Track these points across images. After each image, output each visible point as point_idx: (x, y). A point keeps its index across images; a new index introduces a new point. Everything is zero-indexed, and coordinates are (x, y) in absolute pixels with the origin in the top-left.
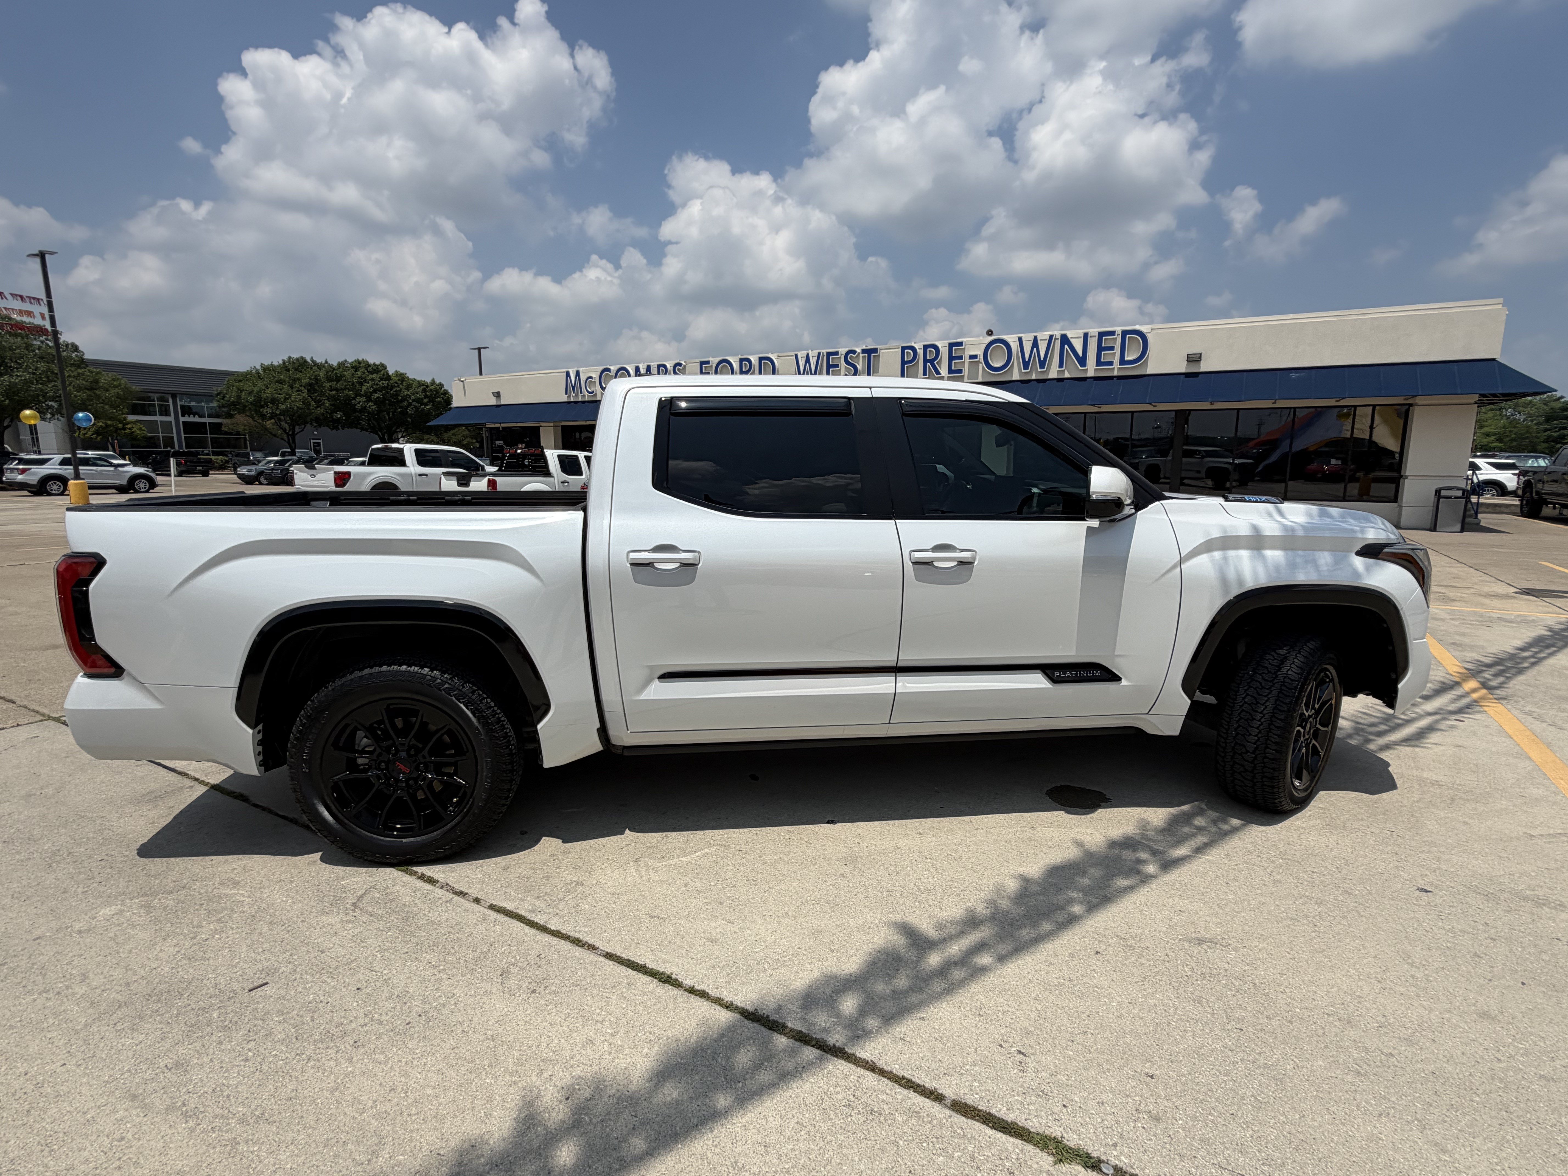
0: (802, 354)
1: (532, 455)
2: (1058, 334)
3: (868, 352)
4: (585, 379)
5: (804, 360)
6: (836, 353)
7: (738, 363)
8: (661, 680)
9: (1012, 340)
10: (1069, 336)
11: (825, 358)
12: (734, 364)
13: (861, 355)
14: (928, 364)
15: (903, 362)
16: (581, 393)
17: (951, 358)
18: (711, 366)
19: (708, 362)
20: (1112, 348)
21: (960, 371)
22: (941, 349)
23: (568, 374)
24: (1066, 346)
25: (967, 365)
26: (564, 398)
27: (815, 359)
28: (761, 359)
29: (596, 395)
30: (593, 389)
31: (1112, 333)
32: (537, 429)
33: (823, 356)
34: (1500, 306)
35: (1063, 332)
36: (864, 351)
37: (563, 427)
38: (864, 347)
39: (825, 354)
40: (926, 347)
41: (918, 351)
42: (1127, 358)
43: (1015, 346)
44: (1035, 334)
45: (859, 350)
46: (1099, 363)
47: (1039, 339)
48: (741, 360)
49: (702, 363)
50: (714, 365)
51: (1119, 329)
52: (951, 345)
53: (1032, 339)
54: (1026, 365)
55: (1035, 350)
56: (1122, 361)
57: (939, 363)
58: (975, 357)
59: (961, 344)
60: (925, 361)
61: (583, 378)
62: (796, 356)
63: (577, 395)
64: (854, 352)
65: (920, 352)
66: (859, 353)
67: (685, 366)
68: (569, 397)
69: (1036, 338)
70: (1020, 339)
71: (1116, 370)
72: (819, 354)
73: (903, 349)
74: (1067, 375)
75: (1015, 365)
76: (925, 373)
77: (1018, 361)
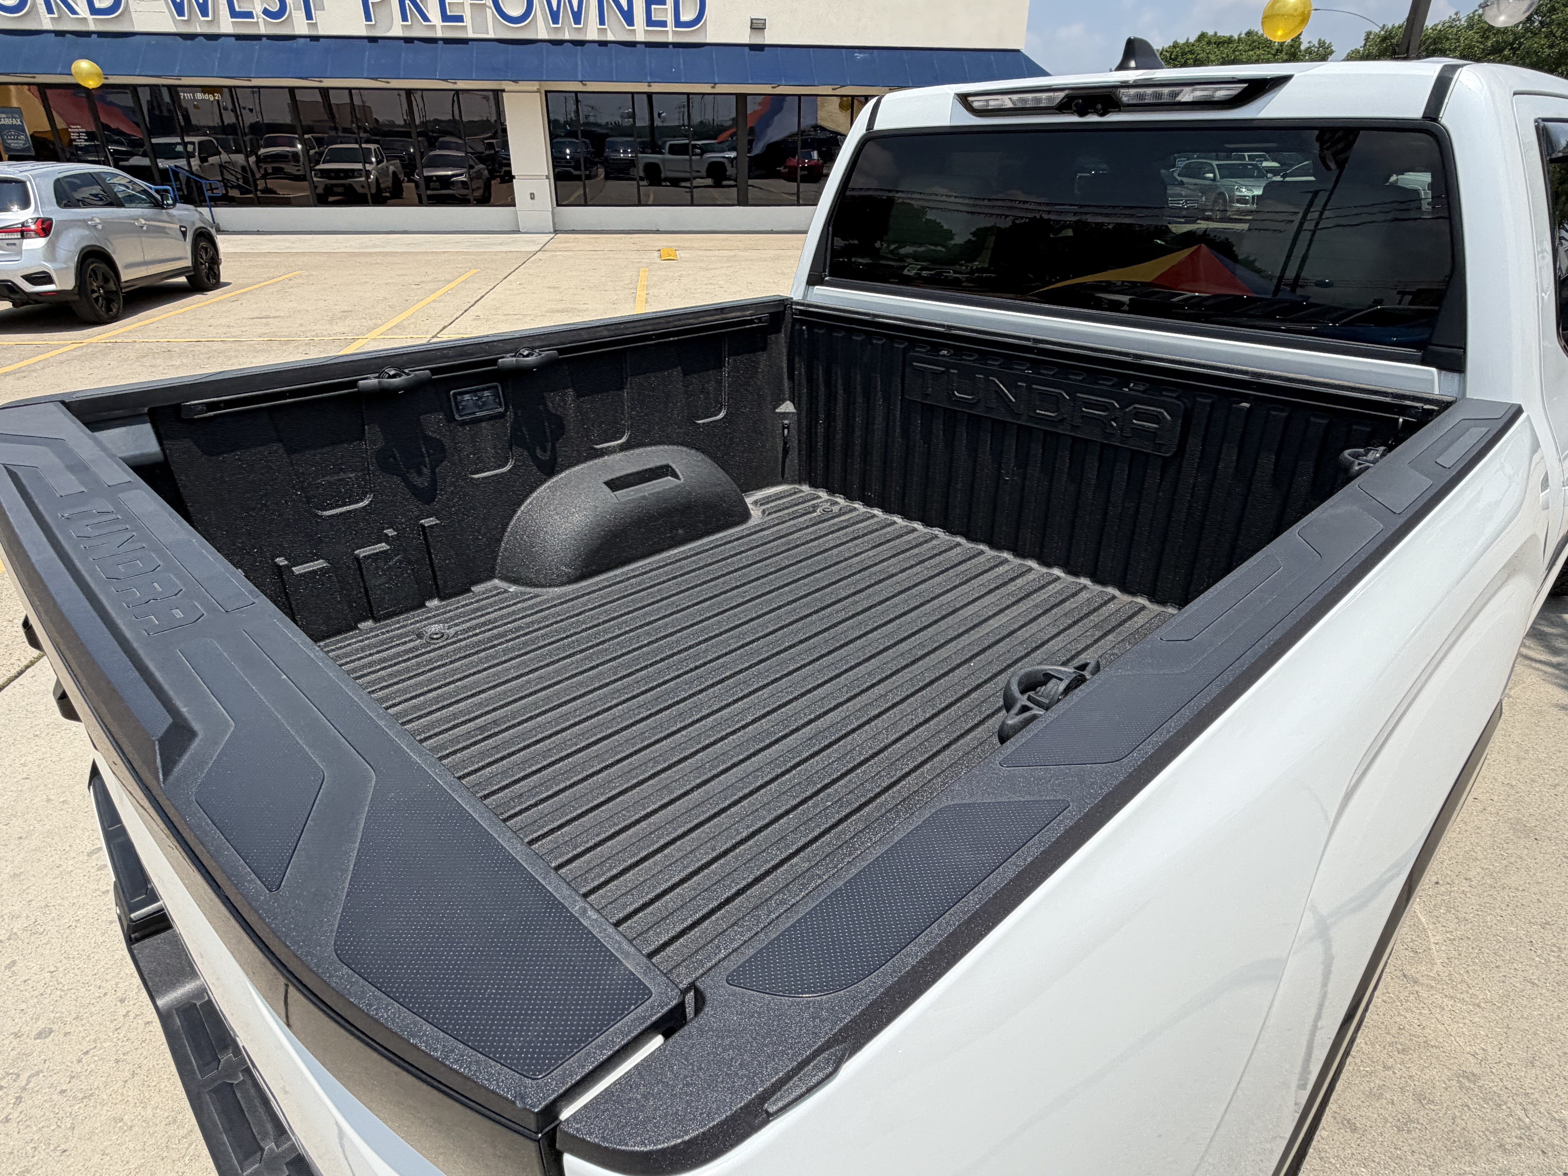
14: (408, 2)
21: (460, 18)
25: (467, 9)
42: (684, 18)
46: (650, 22)
54: (554, 16)
56: (678, 23)
71: (670, 34)
74: (610, 37)
75: (539, 13)
76: (404, 18)
77: (542, 9)
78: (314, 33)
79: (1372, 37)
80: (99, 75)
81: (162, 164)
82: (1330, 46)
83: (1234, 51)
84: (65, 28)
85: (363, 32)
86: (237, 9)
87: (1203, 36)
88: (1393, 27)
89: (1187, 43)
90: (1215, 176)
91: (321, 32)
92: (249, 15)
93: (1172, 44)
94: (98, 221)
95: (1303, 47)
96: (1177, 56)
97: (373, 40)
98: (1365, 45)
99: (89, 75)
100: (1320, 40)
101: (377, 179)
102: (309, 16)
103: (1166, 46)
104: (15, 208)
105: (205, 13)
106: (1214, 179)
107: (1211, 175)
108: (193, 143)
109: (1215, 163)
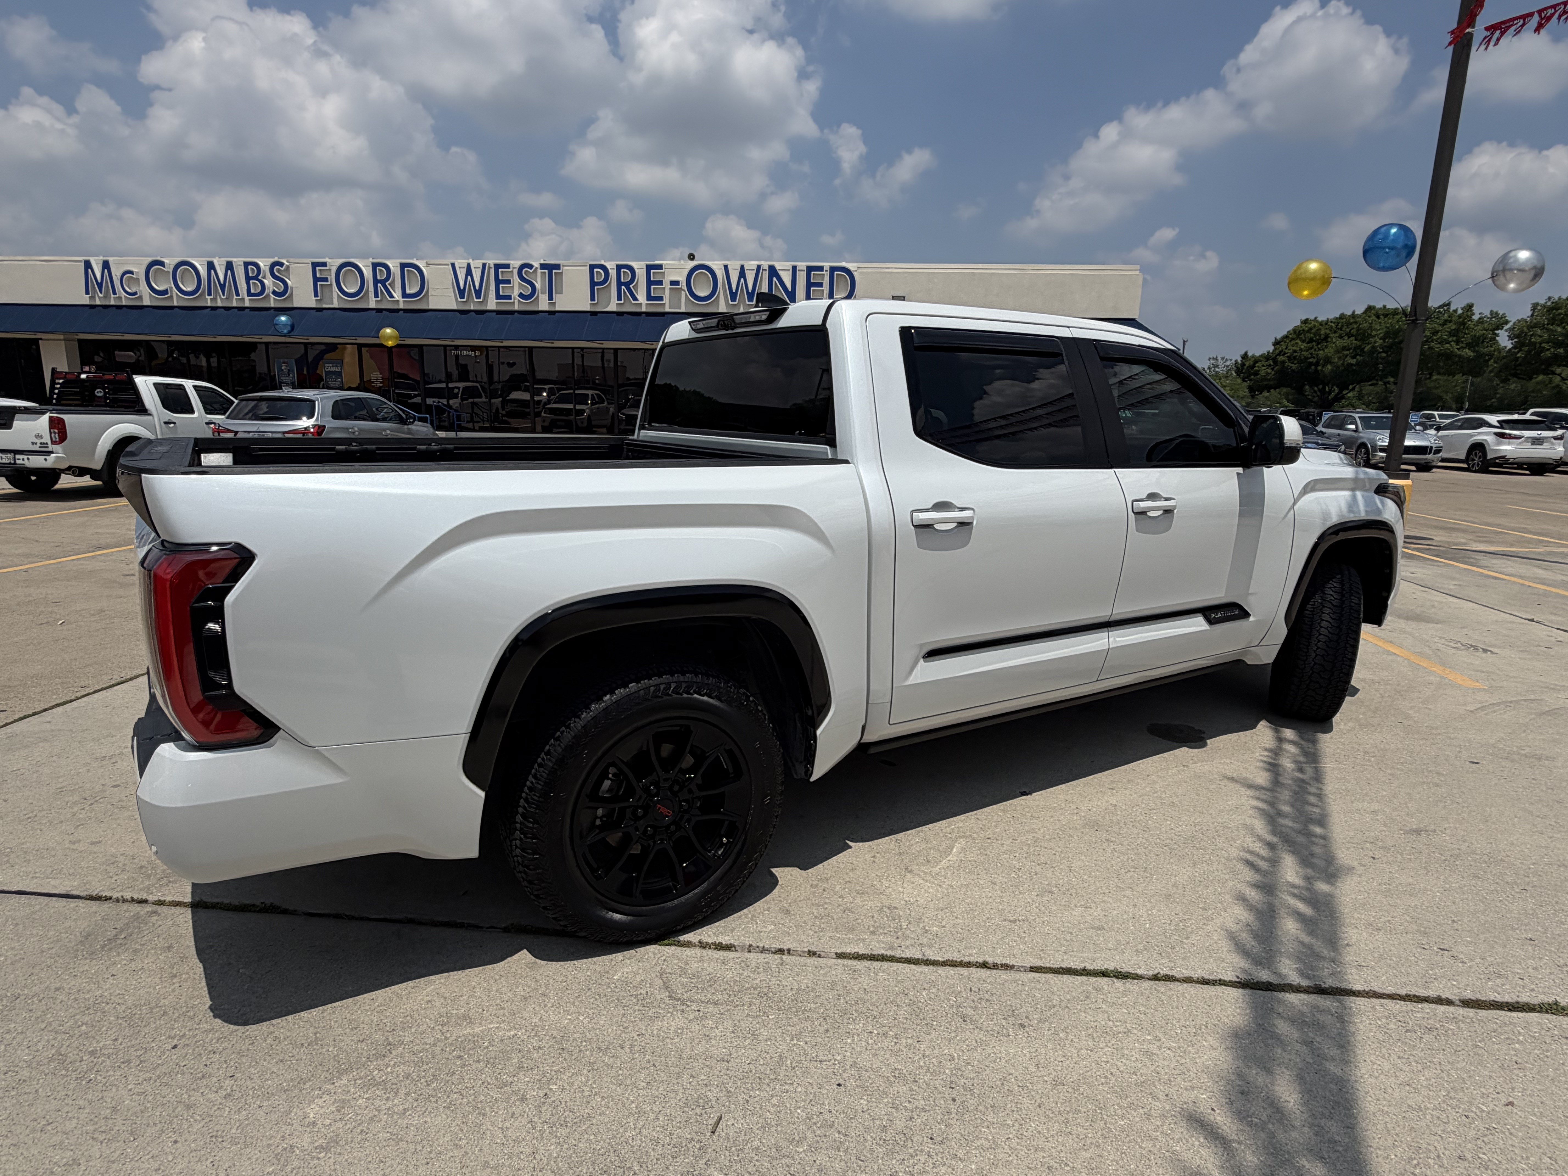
0: (461, 263)
1: (109, 382)
2: (765, 265)
3: (550, 268)
4: (119, 275)
5: (464, 271)
6: (507, 266)
7: (371, 268)
8: (928, 659)
9: (717, 266)
10: (778, 267)
11: (492, 271)
12: (363, 269)
13: (539, 271)
14: (623, 287)
15: (593, 284)
16: (114, 293)
17: (650, 283)
18: (330, 270)
19: (324, 264)
20: (821, 285)
21: (661, 298)
22: (637, 271)
23: (88, 265)
24: (775, 279)
25: (667, 292)
26: (85, 300)
27: (480, 270)
28: (403, 266)
29: (141, 298)
30: (134, 290)
31: (821, 269)
32: (36, 342)
33: (490, 268)
34: (1137, 272)
35: (771, 263)
36: (543, 266)
37: (80, 341)
38: (542, 262)
39: (492, 266)
40: (619, 268)
41: (610, 271)
43: (720, 274)
44: (742, 263)
45: (536, 265)
47: (746, 268)
48: (375, 266)
49: (315, 265)
50: (334, 270)
51: (827, 265)
52: (649, 268)
53: (739, 268)
54: (733, 296)
55: (742, 280)
57: (636, 287)
58: (676, 283)
59: (660, 267)
60: (620, 284)
61: (116, 273)
62: (453, 265)
63: (107, 296)
64: (530, 266)
65: (613, 273)
66: (537, 268)
67: (288, 267)
68: (92, 298)
69: (742, 267)
70: (726, 267)
72: (484, 265)
73: (592, 267)
75: (722, 296)
76: (619, 298)
77: (725, 292)
78: (552, 309)
79: (1539, 308)
80: (396, 338)
81: (429, 401)
82: (1504, 316)
83: (1398, 321)
84: (383, 307)
85: (587, 308)
86: (501, 293)
87: (1370, 308)
88: (1560, 298)
89: (1353, 315)
90: (1357, 427)
91: (558, 308)
92: (509, 297)
93: (1338, 316)
94: (356, 429)
95: (1476, 317)
96: (1342, 326)
97: (593, 313)
98: (1532, 315)
99: (390, 337)
100: (1491, 311)
101: (589, 416)
102: (550, 297)
103: (1331, 317)
104: (304, 418)
105: (478, 297)
106: (1356, 431)
107: (1353, 427)
108: (458, 388)
109: (1356, 416)
